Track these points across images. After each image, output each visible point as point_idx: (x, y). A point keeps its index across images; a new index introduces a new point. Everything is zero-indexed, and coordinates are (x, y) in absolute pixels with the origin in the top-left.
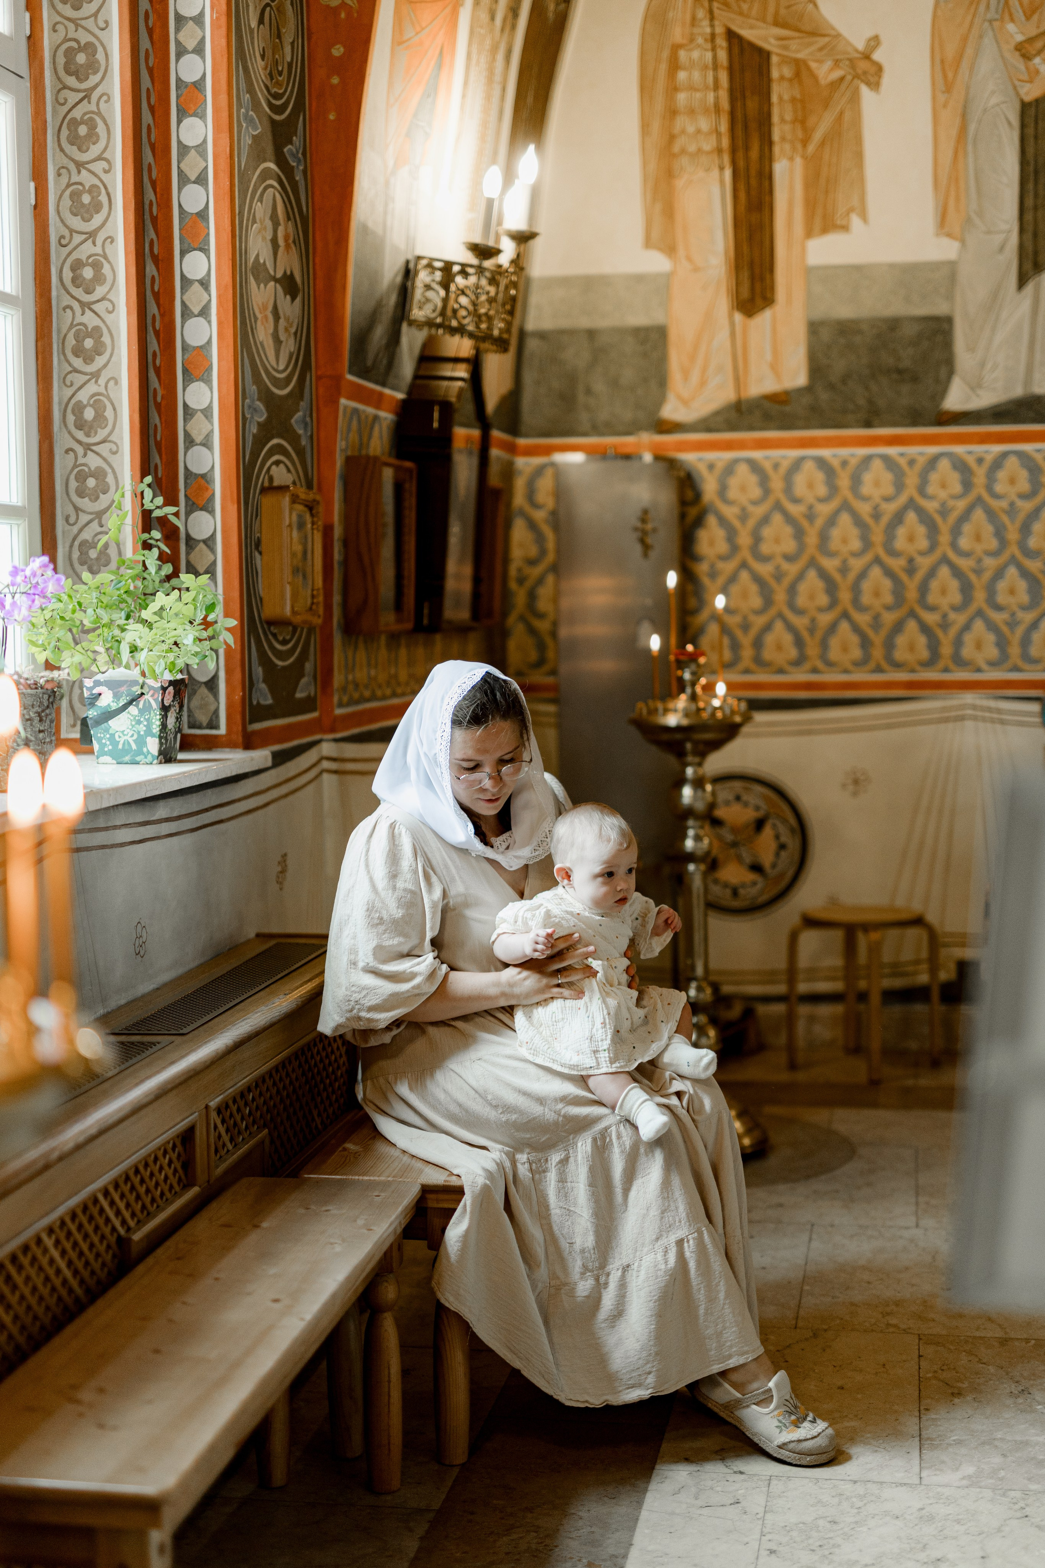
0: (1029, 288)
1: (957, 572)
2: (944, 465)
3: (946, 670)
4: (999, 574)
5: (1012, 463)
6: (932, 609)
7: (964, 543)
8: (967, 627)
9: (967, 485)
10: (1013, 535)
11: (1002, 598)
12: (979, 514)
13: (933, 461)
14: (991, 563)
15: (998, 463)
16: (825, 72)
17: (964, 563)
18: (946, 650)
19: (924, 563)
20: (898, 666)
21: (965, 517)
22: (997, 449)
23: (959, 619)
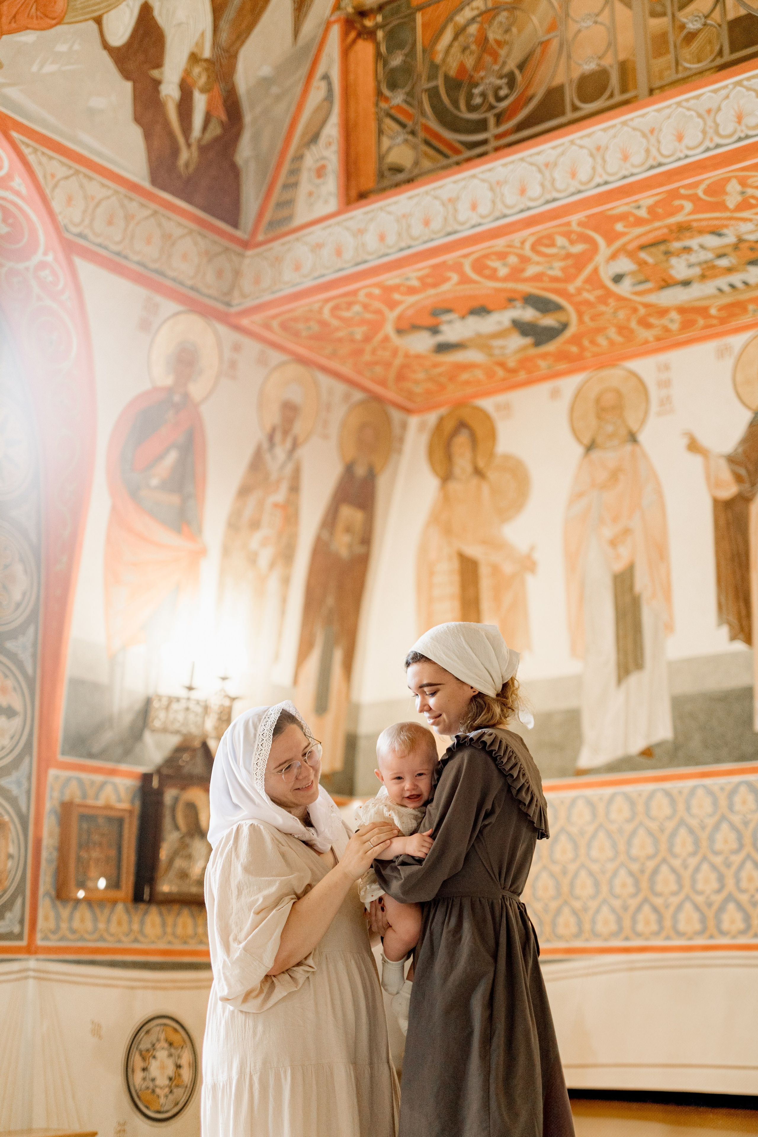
0: (624, 686)
1: (591, 874)
2: (580, 803)
3: (587, 940)
4: (615, 874)
5: (619, 800)
6: (578, 898)
7: (595, 853)
8: (598, 911)
9: (594, 814)
10: (622, 847)
11: (618, 890)
12: (601, 835)
13: (574, 801)
14: (610, 866)
15: (612, 799)
16: (508, 568)
17: (595, 867)
18: (587, 927)
19: (572, 868)
20: (560, 938)
21: (594, 836)
22: (609, 791)
23: (593, 905)
